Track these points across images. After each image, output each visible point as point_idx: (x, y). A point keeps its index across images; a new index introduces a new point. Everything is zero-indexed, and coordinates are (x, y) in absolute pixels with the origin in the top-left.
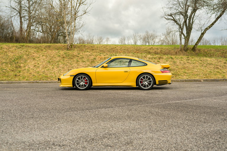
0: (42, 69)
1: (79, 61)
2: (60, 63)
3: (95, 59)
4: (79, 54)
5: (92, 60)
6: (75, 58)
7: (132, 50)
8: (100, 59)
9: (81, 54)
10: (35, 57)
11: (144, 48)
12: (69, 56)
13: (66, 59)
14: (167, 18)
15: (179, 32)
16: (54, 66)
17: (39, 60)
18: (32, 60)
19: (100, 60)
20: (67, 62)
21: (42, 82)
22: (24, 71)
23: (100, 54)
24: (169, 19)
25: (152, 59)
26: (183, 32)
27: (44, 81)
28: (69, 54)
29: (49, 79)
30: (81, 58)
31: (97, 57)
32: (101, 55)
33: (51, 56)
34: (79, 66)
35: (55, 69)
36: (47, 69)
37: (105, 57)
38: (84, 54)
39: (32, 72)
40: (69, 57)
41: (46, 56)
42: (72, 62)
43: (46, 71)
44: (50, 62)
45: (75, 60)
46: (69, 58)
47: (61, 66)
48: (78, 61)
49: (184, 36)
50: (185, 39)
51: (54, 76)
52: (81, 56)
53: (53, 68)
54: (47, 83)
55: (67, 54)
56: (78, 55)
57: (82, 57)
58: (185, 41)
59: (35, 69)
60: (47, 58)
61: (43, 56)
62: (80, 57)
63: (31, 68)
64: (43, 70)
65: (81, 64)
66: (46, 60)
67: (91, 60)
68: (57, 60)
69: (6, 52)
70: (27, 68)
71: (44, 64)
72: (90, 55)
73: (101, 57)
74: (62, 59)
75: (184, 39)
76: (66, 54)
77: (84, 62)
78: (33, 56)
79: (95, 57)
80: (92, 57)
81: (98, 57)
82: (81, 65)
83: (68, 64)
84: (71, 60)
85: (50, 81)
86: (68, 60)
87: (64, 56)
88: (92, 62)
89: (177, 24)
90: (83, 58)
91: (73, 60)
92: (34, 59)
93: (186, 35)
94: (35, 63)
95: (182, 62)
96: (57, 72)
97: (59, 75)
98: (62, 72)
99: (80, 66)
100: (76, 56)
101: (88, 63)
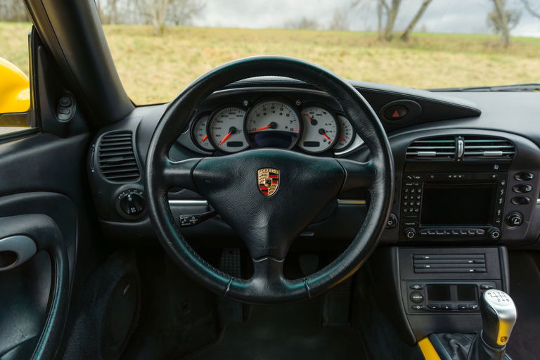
1: (163, 61)
3: (199, 55)
13: (134, 56)
25: (325, 55)
34: (161, 72)
37: (224, 50)
45: (154, 57)
48: (160, 60)
49: (387, 7)
50: (388, 14)
52: (169, 47)
58: (389, 19)
62: (167, 50)
65: (166, 68)
67: (190, 56)
69: (7, 39)
72: (190, 47)
73: (213, 51)
75: (387, 17)
79: (199, 51)
80: (194, 51)
88: (191, 61)
90: (173, 52)
93: (390, 7)
95: (393, 63)
101: (183, 65)
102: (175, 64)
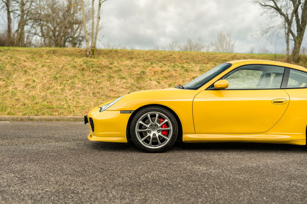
0: (40, 92)
1: (113, 77)
2: (76, 80)
4: (111, 64)
5: (138, 74)
6: (104, 70)
7: (200, 59)
8: (153, 73)
9: (116, 64)
10: (28, 68)
11: (222, 57)
12: (92, 67)
13: (87, 73)
14: (263, 4)
15: (284, 29)
16: (65, 86)
17: (36, 74)
18: (22, 74)
19: (153, 76)
20: (90, 78)
21: (41, 120)
22: (5, 95)
23: (152, 64)
24: (268, 6)
26: (292, 29)
27: (46, 117)
28: (94, 63)
29: (56, 111)
30: (117, 71)
31: (147, 70)
32: (154, 65)
33: (58, 68)
34: (114, 86)
35: (68, 91)
36: (51, 91)
37: (163, 69)
38: (121, 63)
39: (21, 98)
40: (94, 69)
41: (49, 66)
42: (99, 79)
43: (48, 95)
44: (56, 78)
45: (104, 74)
46: (93, 71)
47: (79, 86)
48: (110, 77)
49: (293, 35)
50: (295, 40)
51: (66, 106)
52: (116, 67)
53: (63, 90)
54: (51, 120)
55: (90, 63)
56: (111, 66)
57: (117, 69)
58: (295, 44)
59: (27, 92)
60: (50, 70)
61: (43, 66)
62: (115, 69)
63: (19, 89)
64: (43, 94)
65: (118, 83)
66: (50, 75)
67: (136, 74)
68: (71, 74)
70: (10, 88)
71: (45, 81)
72: (133, 66)
73: (154, 69)
74: (79, 72)
75: (293, 42)
76: (87, 63)
77: (124, 78)
78: (25, 67)
79: (143, 70)
80: (138, 70)
81: (150, 70)
82: (118, 85)
83: (92, 82)
84: (97, 75)
85: (57, 117)
86: (92, 75)
87: (84, 66)
88: (138, 78)
89: (282, 14)
90: (120, 70)
91: (101, 74)
92: (26, 71)
93: (296, 35)
94: (28, 80)
96: (71, 97)
97: (75, 103)
98: (81, 97)
99: (116, 86)
100: (107, 67)
101: (131, 81)
102: (125, 80)
